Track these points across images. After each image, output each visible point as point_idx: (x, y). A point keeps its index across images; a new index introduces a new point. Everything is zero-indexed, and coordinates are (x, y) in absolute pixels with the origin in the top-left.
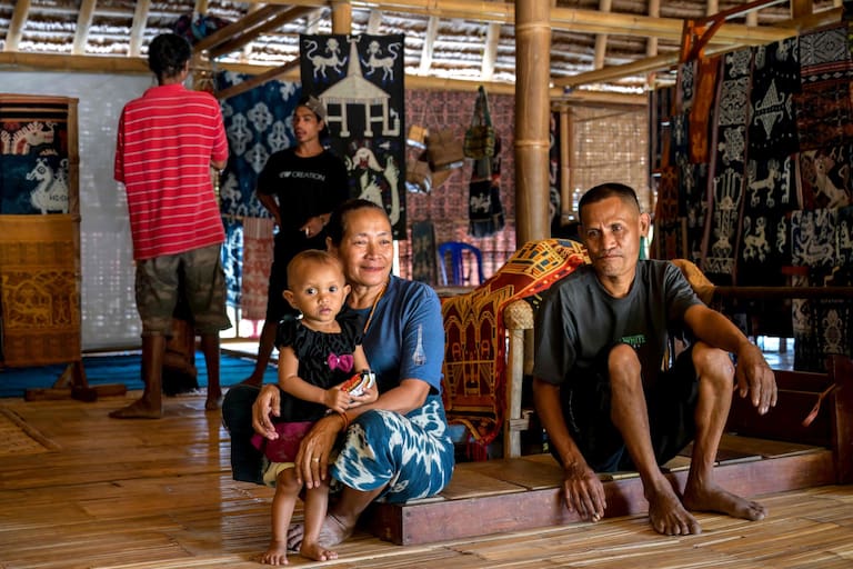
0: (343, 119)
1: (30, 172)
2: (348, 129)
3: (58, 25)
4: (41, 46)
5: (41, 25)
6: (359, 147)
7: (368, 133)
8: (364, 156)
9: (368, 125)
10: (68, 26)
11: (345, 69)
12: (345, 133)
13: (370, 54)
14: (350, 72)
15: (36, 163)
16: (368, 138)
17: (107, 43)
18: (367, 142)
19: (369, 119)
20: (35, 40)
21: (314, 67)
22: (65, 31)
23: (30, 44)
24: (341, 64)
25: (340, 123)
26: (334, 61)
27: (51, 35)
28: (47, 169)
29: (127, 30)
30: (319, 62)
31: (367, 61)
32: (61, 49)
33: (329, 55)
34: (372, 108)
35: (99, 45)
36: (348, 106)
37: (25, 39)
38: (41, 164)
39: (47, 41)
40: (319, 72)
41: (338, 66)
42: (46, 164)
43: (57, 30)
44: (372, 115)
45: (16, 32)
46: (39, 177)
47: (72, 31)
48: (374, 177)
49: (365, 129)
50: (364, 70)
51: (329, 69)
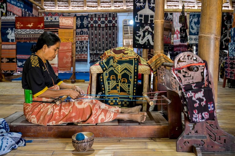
0: (143, 18)
1: (7, 31)
2: (144, 21)
3: (107, 3)
4: (105, 8)
5: (104, 4)
6: (146, 26)
7: (149, 22)
8: (147, 28)
9: (149, 20)
10: (110, 4)
11: (144, 6)
12: (143, 22)
13: (151, 3)
14: (146, 7)
15: (8, 29)
16: (149, 23)
17: (119, 7)
18: (148, 25)
19: (150, 19)
20: (104, 7)
21: (137, 5)
22: (109, 4)
23: (103, 8)
24: (144, 5)
25: (142, 19)
26: (142, 4)
27: (107, 6)
28: (11, 30)
29: (122, 3)
30: (138, 4)
31: (150, 5)
32: (110, 8)
33: (141, 3)
34: (151, 16)
35: (117, 7)
36: (144, 15)
37: (101, 7)
38: (9, 29)
39: (106, 7)
40: (138, 7)
41: (143, 5)
42: (10, 29)
43: (107, 5)
44: (150, 18)
45: (99, 6)
46: (9, 32)
47: (111, 4)
48: (150, 33)
49: (148, 21)
50: (149, 7)
51: (140, 6)
